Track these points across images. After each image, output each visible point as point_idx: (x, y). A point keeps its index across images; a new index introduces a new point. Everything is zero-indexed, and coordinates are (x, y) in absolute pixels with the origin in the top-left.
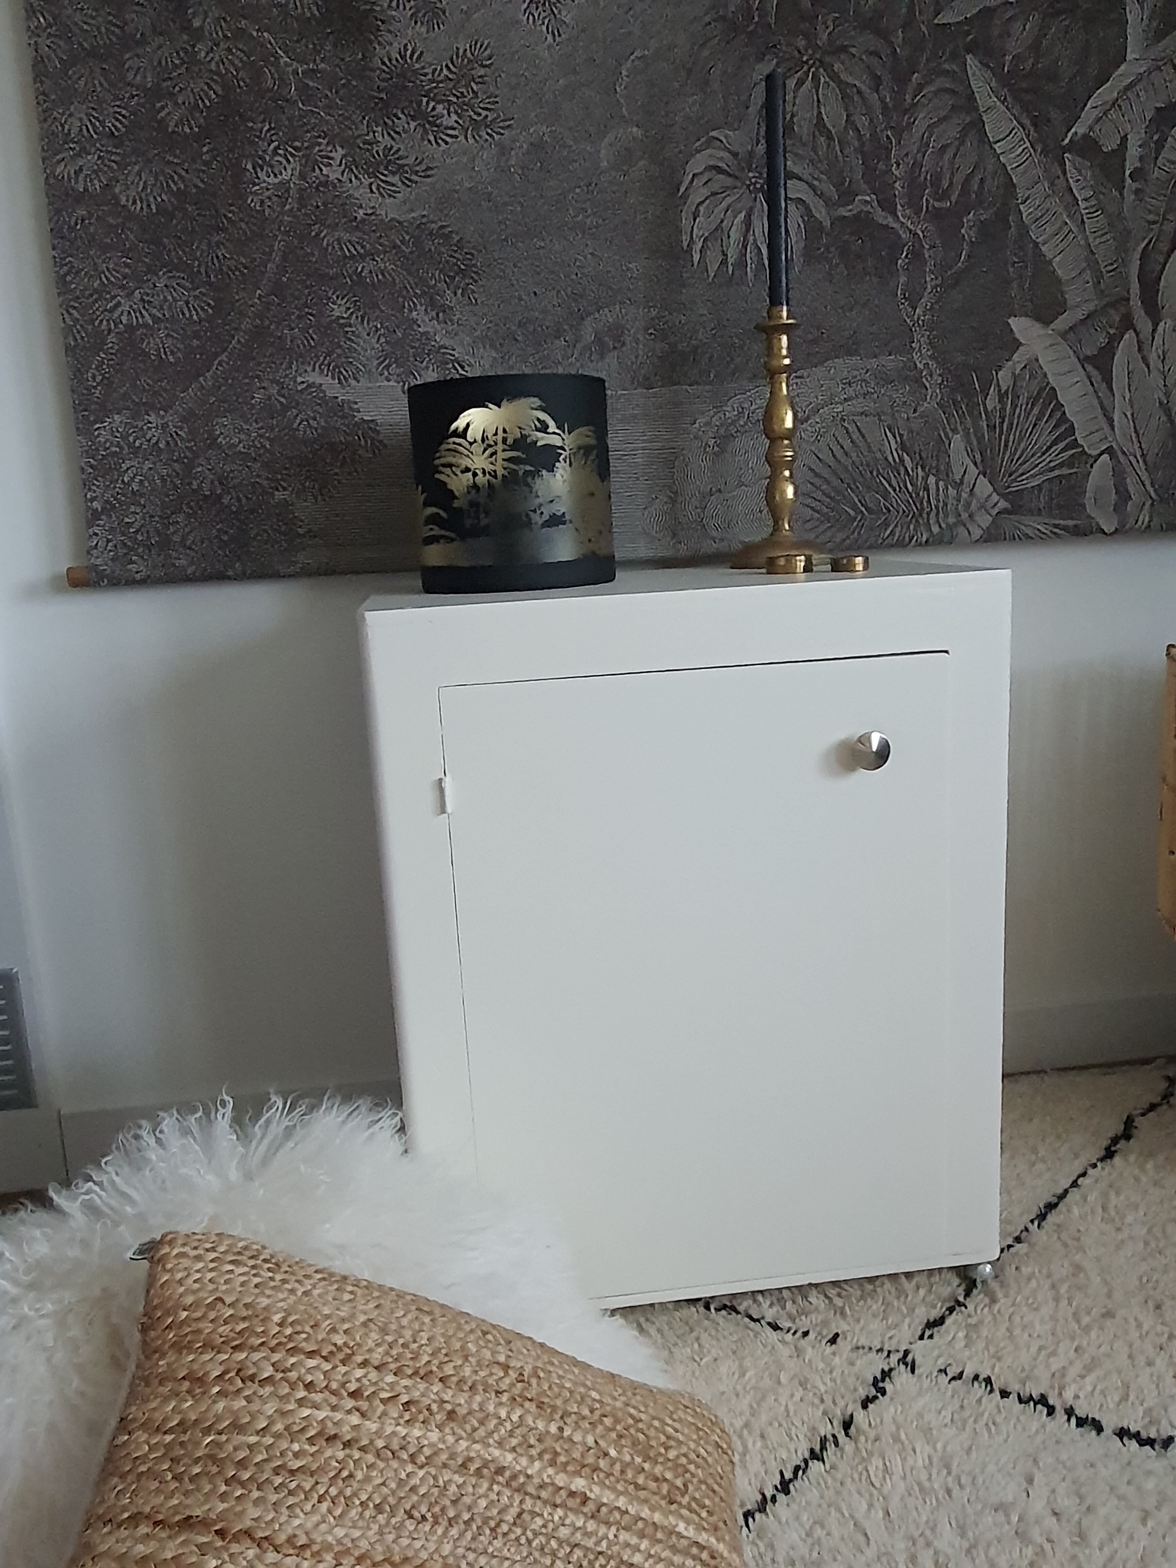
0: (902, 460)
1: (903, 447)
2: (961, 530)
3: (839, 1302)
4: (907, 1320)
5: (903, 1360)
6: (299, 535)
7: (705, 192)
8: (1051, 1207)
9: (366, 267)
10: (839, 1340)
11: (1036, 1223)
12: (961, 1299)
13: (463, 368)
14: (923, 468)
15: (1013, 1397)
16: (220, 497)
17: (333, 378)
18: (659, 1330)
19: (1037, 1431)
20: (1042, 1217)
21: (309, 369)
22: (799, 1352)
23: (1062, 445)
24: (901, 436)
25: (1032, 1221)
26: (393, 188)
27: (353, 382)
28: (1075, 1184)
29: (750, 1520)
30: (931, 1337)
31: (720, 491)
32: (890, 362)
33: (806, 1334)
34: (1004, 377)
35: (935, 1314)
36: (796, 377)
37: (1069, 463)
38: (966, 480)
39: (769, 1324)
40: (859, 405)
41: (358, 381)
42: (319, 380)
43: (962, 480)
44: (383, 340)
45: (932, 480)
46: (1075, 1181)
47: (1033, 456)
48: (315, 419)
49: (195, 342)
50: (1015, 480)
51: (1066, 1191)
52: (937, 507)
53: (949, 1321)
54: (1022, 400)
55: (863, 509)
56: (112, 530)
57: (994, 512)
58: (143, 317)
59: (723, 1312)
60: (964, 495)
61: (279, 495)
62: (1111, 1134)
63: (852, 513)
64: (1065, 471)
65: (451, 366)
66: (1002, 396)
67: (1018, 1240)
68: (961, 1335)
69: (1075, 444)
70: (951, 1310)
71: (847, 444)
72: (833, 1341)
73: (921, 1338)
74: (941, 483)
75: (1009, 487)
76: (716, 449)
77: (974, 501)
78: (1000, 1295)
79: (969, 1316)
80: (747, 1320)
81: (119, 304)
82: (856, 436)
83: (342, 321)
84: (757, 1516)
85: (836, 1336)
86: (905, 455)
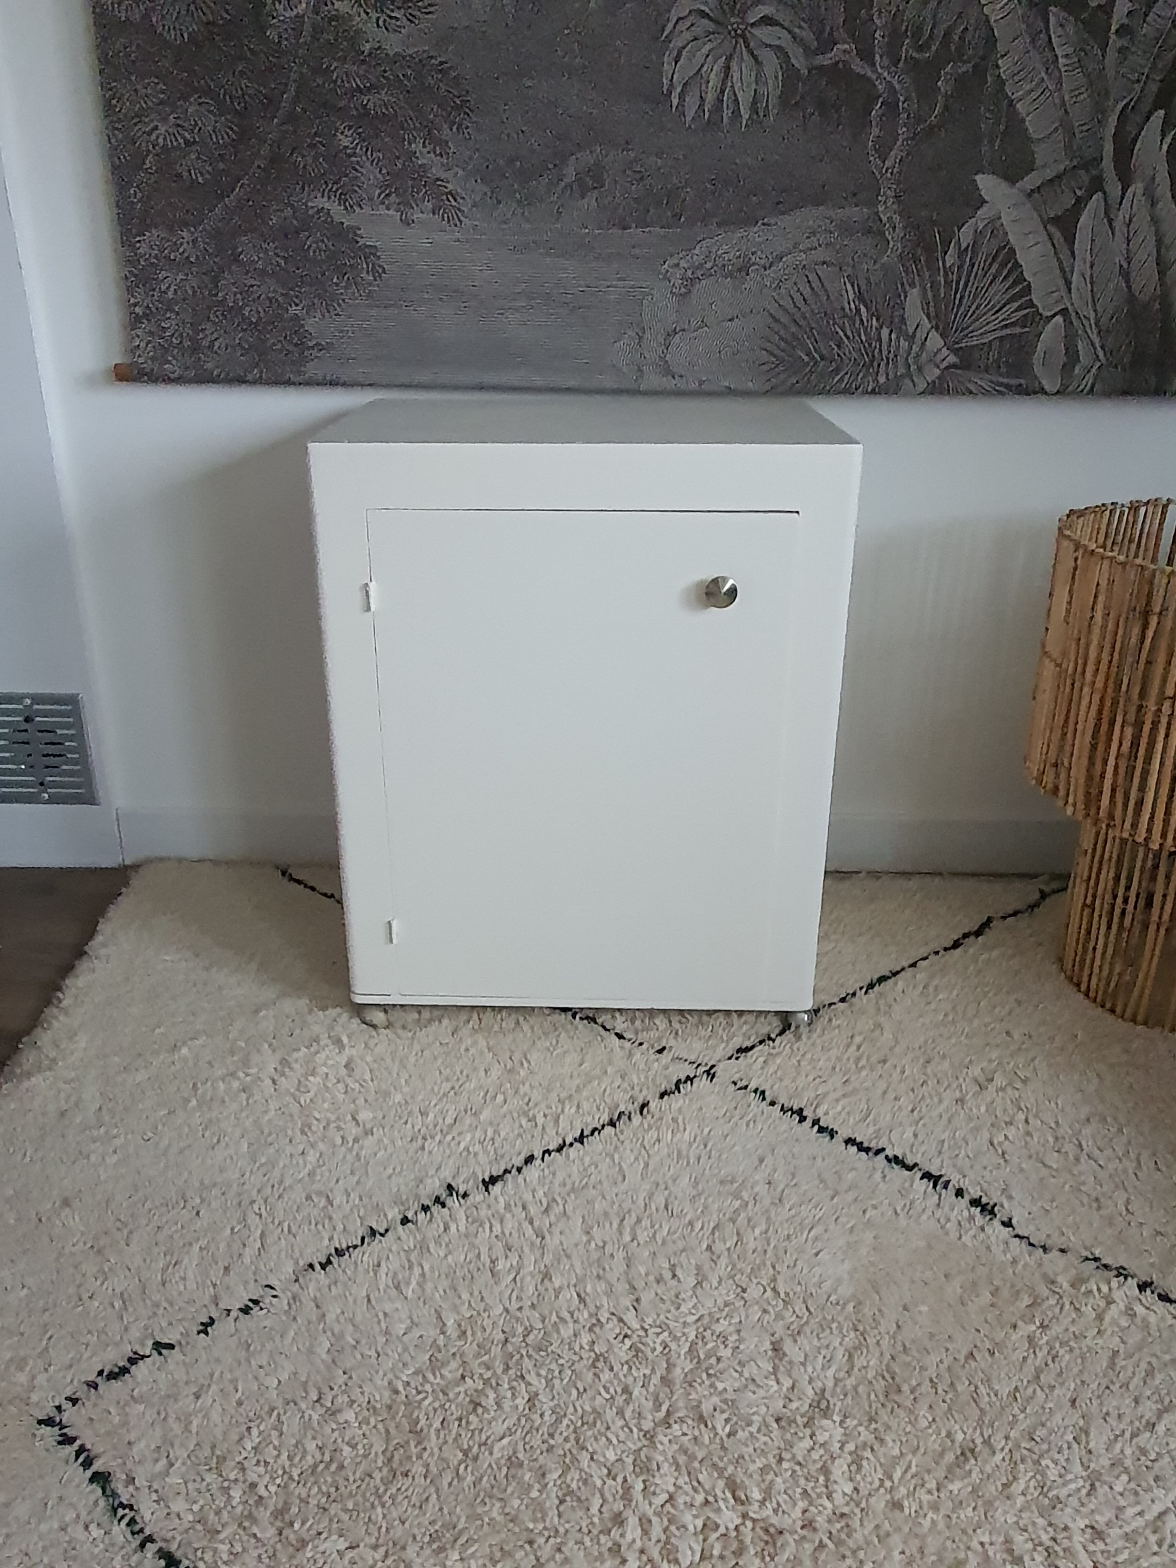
0: (858, 310)
1: (860, 296)
2: (907, 381)
3: (676, 1025)
4: (723, 1045)
5: (708, 1072)
6: (309, 348)
7: (688, 36)
8: (882, 979)
9: (371, 100)
10: (665, 1052)
11: (864, 990)
12: (773, 1036)
13: (455, 200)
14: (878, 320)
15: (778, 1107)
16: (241, 308)
17: (340, 204)
18: (532, 1028)
19: (785, 1131)
20: (871, 986)
21: (319, 195)
22: (630, 1055)
23: (1016, 305)
24: (859, 287)
25: (861, 988)
26: (398, 23)
27: (357, 209)
28: (913, 965)
29: (547, 1155)
30: (737, 1058)
31: (684, 330)
32: (855, 213)
33: (641, 1044)
34: (966, 235)
35: (748, 1044)
36: (764, 224)
37: (1023, 322)
38: (918, 334)
39: (617, 1034)
40: (821, 254)
41: (362, 208)
42: (327, 206)
43: (914, 333)
44: (384, 171)
45: (885, 332)
46: (916, 963)
47: (986, 313)
48: (323, 241)
49: (221, 166)
50: (966, 337)
51: (903, 969)
52: (888, 359)
53: (756, 1049)
54: (981, 257)
55: (816, 355)
56: (151, 333)
57: (942, 366)
58: (177, 140)
59: (585, 1021)
60: (915, 348)
61: (293, 310)
62: (966, 931)
63: (806, 358)
64: (1018, 330)
65: (444, 197)
66: (962, 253)
67: (843, 1000)
68: (762, 1059)
69: (1030, 303)
70: (761, 1042)
71: (807, 291)
72: (661, 1051)
73: (730, 1058)
74: (893, 336)
75: (959, 343)
76: (683, 290)
77: (924, 354)
78: (804, 1037)
79: (774, 1048)
80: (601, 1029)
81: (156, 128)
82: (816, 284)
83: (348, 151)
84: (553, 1154)
85: (664, 1048)
86: (862, 307)
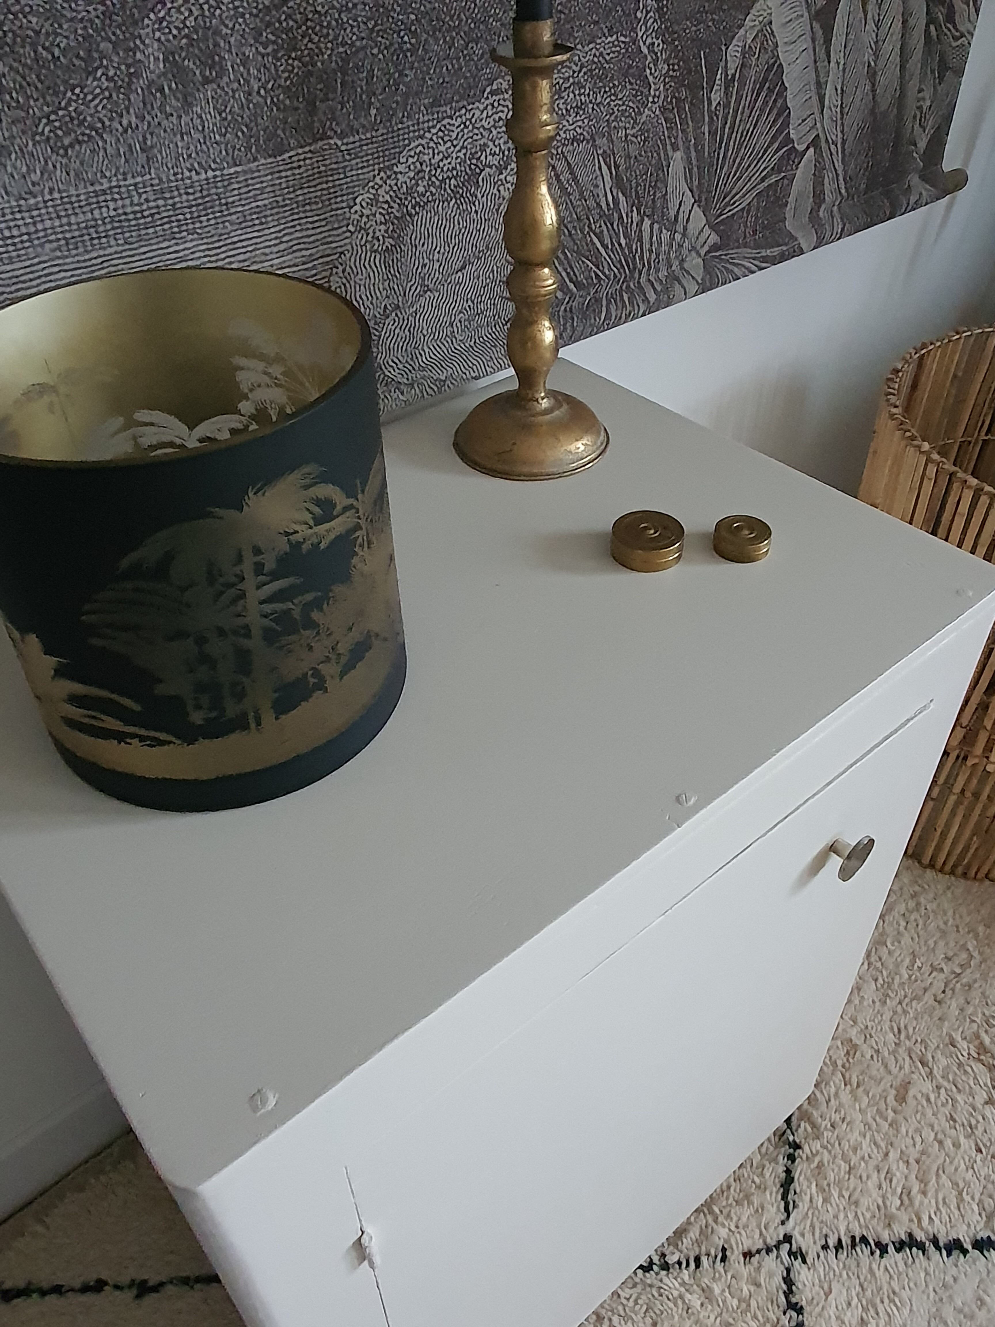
0: (616, 201)
1: (618, 182)
4: (766, 1193)
5: (791, 1252)
14: (639, 212)
19: (927, 1282)
22: (706, 1293)
23: (775, 146)
24: (617, 167)
30: (793, 1204)
31: (395, 306)
32: (610, 46)
33: (697, 1262)
34: (734, 52)
35: (781, 1171)
36: (492, 93)
37: (780, 166)
38: (680, 216)
39: (661, 1267)
40: (571, 127)
43: (676, 217)
45: (646, 224)
47: (749, 166)
50: (728, 204)
52: (649, 261)
53: (796, 1174)
54: (749, 86)
55: (572, 286)
57: (704, 251)
60: (678, 236)
63: (560, 295)
64: (774, 179)
66: (728, 83)
68: (814, 1186)
69: (788, 139)
72: (725, 1259)
73: (788, 1211)
74: (655, 229)
75: (721, 215)
76: (388, 241)
77: (687, 242)
79: (808, 1156)
82: (564, 176)
85: (724, 1249)
86: (620, 195)
